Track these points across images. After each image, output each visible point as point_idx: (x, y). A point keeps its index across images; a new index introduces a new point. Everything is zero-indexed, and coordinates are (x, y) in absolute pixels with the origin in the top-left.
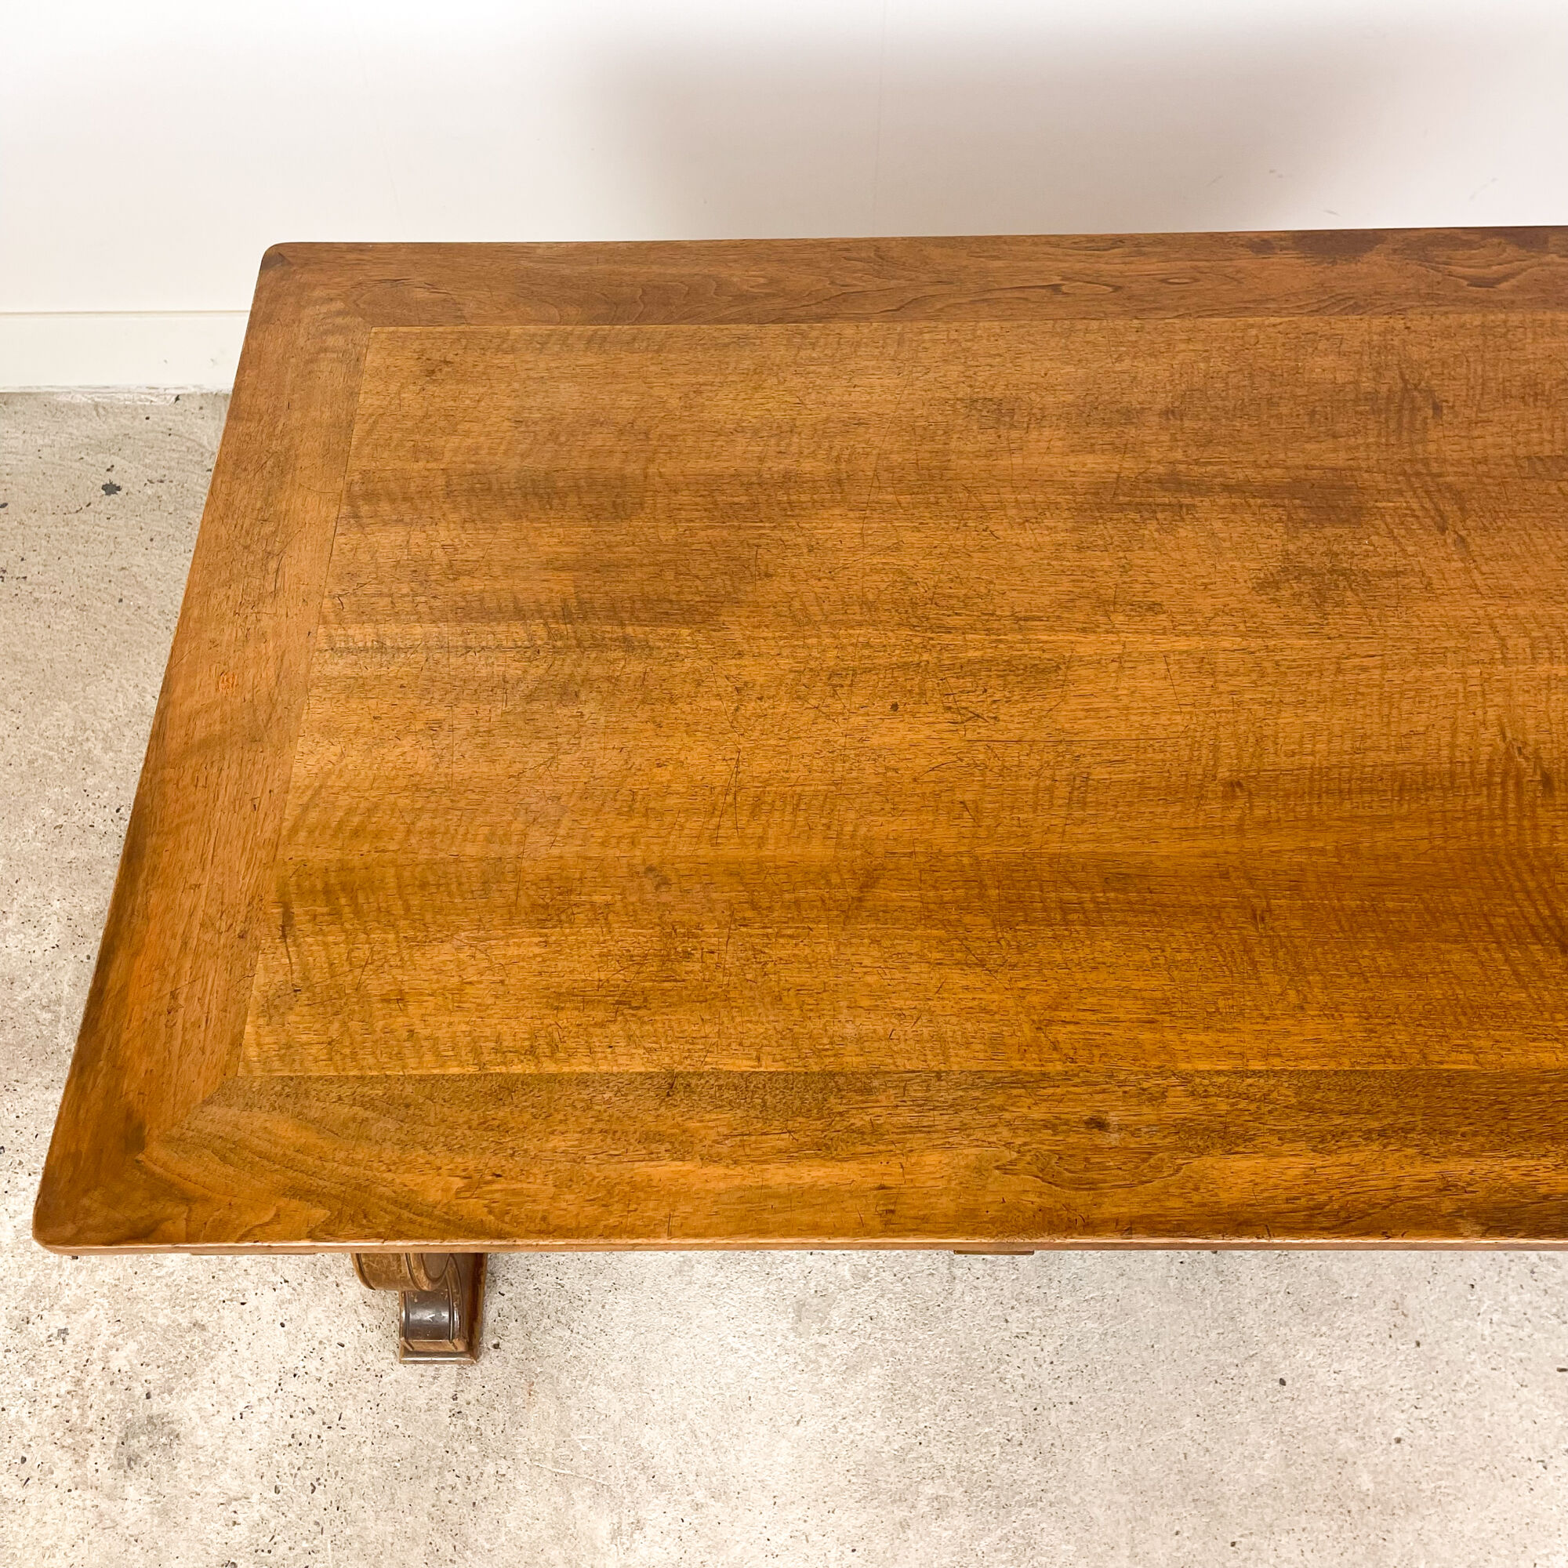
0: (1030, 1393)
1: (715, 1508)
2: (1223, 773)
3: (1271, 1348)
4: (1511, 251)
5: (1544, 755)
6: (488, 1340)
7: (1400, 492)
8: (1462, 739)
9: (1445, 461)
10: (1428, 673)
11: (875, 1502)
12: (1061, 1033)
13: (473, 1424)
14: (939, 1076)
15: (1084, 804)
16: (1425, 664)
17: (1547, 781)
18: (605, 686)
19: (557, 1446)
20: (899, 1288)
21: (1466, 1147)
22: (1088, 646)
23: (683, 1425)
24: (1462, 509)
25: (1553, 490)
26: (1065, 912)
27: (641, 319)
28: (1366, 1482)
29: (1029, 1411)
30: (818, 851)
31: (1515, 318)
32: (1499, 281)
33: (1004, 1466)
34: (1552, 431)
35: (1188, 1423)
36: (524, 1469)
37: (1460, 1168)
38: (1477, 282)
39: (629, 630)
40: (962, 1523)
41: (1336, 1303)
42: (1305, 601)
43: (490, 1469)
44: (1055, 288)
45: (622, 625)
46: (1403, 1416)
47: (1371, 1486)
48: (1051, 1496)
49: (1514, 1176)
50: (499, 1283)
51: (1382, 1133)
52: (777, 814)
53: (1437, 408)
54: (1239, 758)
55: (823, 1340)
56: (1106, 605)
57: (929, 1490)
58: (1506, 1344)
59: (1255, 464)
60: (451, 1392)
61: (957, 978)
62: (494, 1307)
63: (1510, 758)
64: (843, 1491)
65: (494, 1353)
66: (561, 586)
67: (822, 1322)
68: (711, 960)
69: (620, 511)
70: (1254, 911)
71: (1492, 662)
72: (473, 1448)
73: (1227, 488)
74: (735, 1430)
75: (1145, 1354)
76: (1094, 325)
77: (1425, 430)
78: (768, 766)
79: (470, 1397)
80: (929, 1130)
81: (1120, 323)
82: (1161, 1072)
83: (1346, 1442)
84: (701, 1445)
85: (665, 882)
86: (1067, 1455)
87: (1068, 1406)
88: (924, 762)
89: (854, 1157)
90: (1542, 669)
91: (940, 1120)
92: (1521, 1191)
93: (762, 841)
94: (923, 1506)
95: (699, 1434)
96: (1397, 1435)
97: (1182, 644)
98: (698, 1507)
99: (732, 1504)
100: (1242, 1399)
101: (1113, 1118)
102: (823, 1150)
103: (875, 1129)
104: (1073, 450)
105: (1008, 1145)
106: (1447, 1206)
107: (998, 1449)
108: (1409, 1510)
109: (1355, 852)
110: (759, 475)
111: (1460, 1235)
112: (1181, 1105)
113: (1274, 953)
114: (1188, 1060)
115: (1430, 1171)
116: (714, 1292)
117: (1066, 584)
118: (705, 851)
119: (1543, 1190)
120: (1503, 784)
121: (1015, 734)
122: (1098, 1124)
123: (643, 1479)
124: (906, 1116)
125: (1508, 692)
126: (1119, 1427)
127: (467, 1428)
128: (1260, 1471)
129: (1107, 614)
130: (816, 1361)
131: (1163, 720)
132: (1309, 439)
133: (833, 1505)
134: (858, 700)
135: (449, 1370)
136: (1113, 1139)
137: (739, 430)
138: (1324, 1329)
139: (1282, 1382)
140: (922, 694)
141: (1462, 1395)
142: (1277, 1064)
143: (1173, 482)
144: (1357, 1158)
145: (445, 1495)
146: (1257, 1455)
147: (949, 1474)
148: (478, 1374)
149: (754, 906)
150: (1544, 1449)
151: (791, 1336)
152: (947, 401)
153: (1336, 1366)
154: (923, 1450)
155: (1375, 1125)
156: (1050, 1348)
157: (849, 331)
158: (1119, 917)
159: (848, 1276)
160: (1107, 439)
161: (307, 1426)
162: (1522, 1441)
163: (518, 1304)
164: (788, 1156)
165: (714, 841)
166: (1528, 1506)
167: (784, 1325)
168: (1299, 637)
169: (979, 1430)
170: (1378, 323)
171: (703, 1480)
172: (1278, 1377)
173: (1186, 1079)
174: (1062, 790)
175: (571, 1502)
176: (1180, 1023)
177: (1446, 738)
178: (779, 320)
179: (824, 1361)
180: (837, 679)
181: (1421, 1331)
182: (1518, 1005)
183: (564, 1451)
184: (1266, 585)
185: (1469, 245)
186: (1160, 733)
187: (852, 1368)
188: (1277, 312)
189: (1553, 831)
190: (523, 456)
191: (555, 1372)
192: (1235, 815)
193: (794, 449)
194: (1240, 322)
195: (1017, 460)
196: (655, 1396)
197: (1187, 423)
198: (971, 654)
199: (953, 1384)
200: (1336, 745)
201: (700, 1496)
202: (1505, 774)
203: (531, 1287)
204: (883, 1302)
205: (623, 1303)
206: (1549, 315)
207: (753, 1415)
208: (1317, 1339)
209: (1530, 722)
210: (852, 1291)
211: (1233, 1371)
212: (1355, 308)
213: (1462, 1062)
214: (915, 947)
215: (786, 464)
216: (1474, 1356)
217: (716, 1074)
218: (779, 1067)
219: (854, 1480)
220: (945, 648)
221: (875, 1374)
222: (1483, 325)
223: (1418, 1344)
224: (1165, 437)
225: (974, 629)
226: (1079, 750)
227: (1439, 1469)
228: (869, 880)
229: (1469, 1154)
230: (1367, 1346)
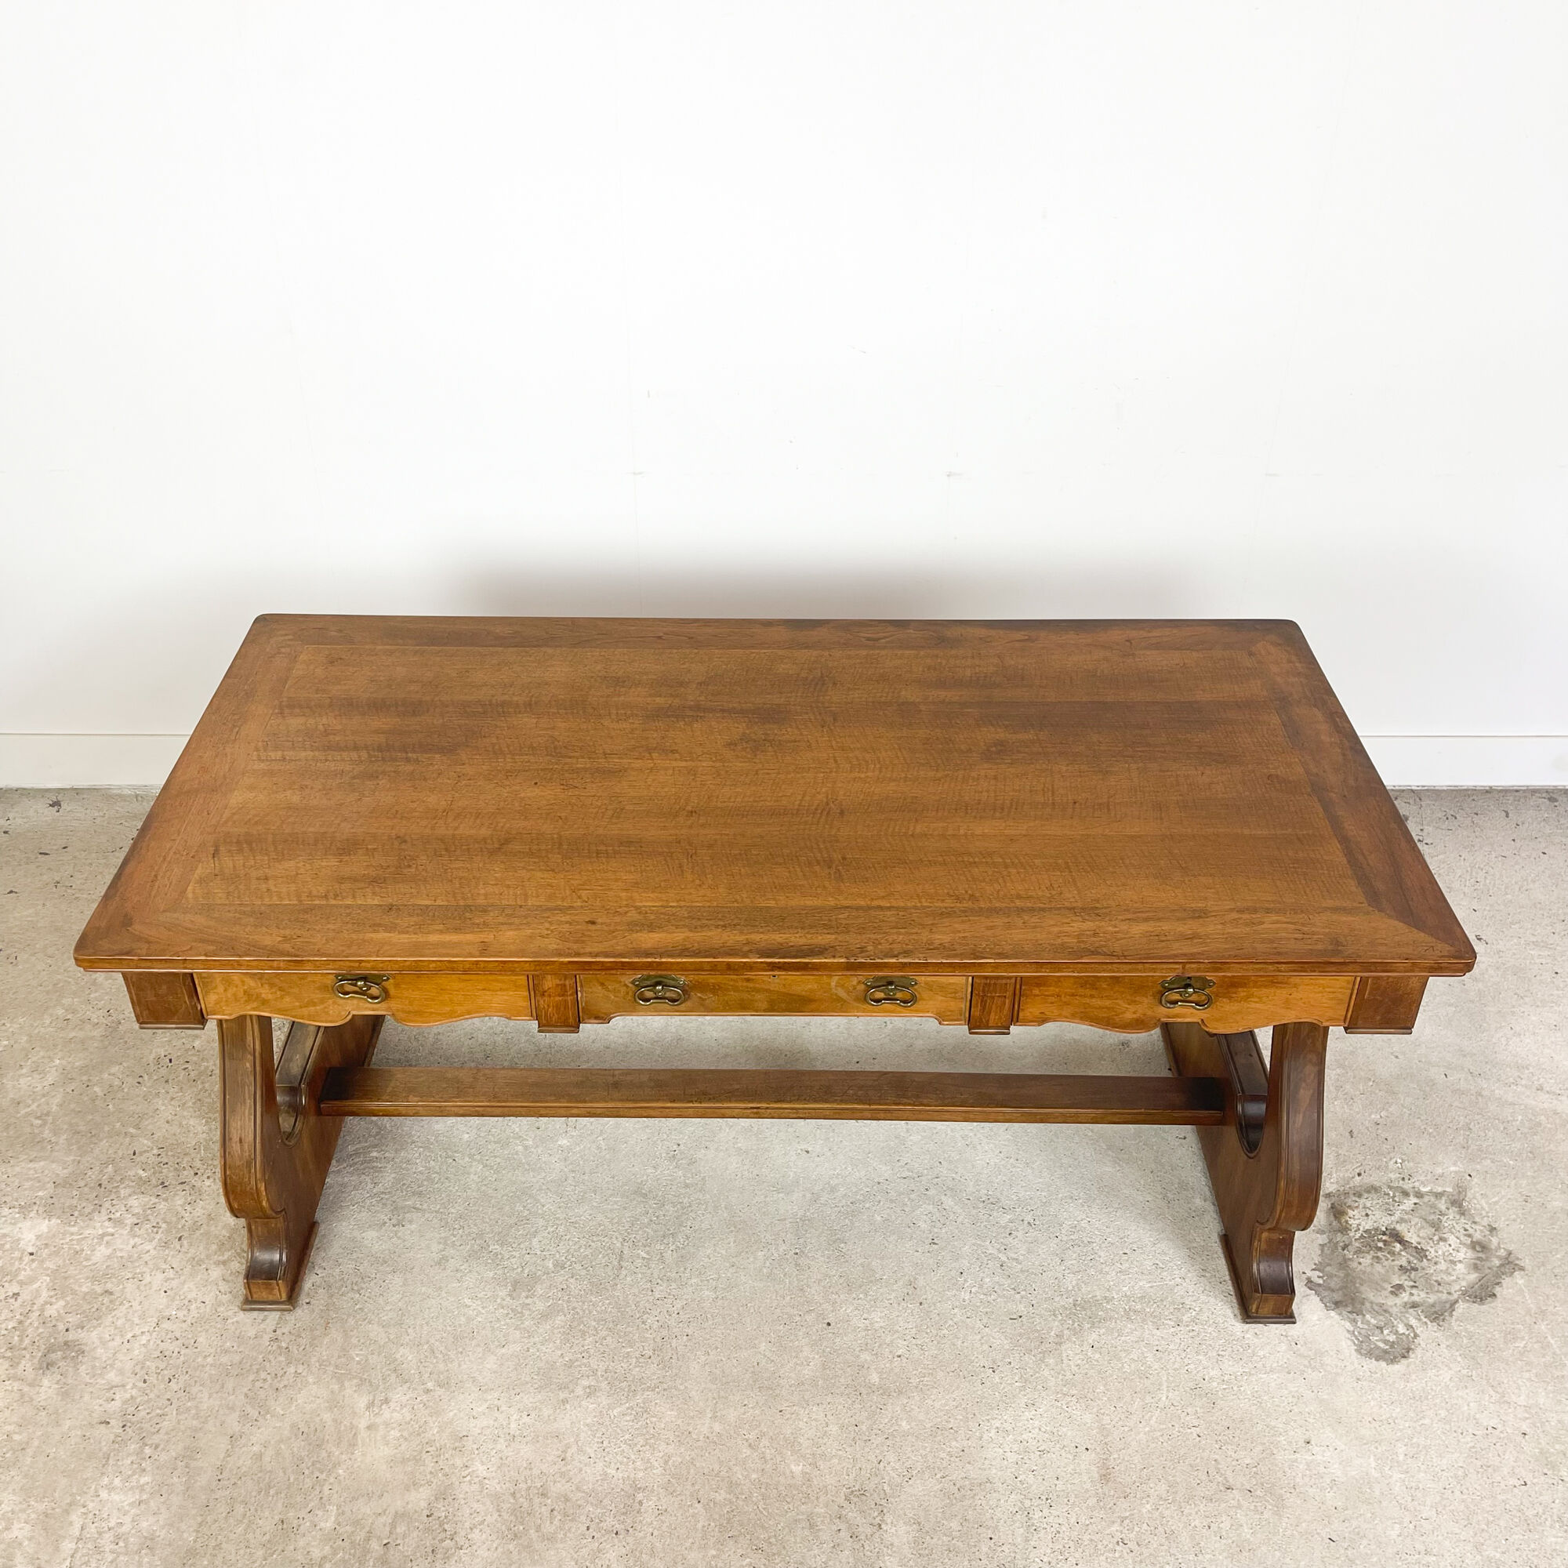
0: (661, 1330)
1: (440, 1392)
2: (689, 808)
3: (824, 1306)
4: (891, 628)
5: (844, 803)
6: (303, 1299)
7: (807, 713)
8: (807, 798)
9: (832, 703)
10: (798, 776)
11: (548, 1390)
12: (584, 894)
13: (284, 1345)
14: (521, 906)
15: (618, 817)
16: (798, 773)
17: (842, 813)
18: (393, 774)
19: (339, 1357)
20: (584, 1272)
21: (761, 930)
22: (638, 764)
23: (426, 1347)
24: (834, 720)
25: (881, 713)
26: (598, 854)
27: (445, 644)
28: (875, 1378)
29: (659, 1339)
30: (484, 832)
31: (883, 652)
32: (879, 639)
33: (637, 1369)
34: (888, 693)
35: (763, 1346)
36: (314, 1370)
37: (756, 937)
38: (868, 639)
39: (410, 755)
40: (604, 1401)
41: (871, 1282)
42: (748, 750)
43: (292, 1370)
44: (660, 637)
45: (407, 753)
46: (905, 1343)
47: (877, 1380)
48: (665, 1386)
49: (780, 940)
50: (316, 1268)
51: (724, 926)
52: (467, 820)
53: (835, 684)
54: (698, 803)
55: (529, 1301)
56: (650, 750)
57: (585, 1382)
58: (978, 1304)
59: (740, 703)
60: (274, 1328)
61: (539, 874)
62: (309, 1282)
63: (827, 804)
64: (527, 1383)
65: (305, 1306)
66: (381, 739)
67: (529, 1291)
68: (420, 868)
69: (414, 714)
70: (688, 853)
71: (831, 772)
72: (282, 1358)
73: (723, 711)
74: (461, 1350)
75: (741, 1309)
76: (675, 651)
77: (827, 691)
78: (467, 803)
79: (285, 1330)
80: (510, 924)
81: (688, 651)
82: (627, 906)
83: (865, 1356)
84: (436, 1357)
85: (405, 841)
86: (680, 1363)
87: (685, 1337)
88: (545, 802)
89: (472, 932)
90: (853, 775)
91: (516, 921)
92: (781, 944)
93: (456, 828)
94: (579, 1391)
95: (436, 1352)
96: (899, 1354)
97: (684, 764)
98: (428, 1391)
99: (452, 1390)
100: (801, 1333)
101: (600, 920)
102: (457, 930)
103: (485, 924)
104: (650, 696)
105: (547, 929)
106: (746, 948)
107: (634, 1360)
108: (900, 1392)
109: (744, 836)
110: (490, 701)
111: (748, 958)
112: (633, 915)
113: (693, 868)
114: (641, 902)
115: (742, 938)
116: (459, 1275)
117: (633, 742)
118: (428, 831)
119: (792, 944)
120: (821, 813)
121: (593, 794)
122: (593, 923)
123: (394, 1376)
124: (501, 919)
125: (835, 782)
126: (717, 1348)
127: (280, 1347)
128: (806, 1372)
129: (650, 753)
130: (522, 1313)
131: (666, 790)
132: (769, 694)
133: (519, 1391)
134: (518, 781)
135: (274, 1316)
136: (598, 927)
137: (485, 685)
138: (861, 1296)
139: (829, 1324)
140: (551, 779)
141: (945, 1331)
142: (682, 904)
143: (698, 707)
144: (709, 934)
145: (258, 1384)
146: (805, 1363)
147: (599, 1373)
148: (293, 1318)
149: (446, 850)
150: (994, 1362)
151: (508, 1299)
152: (592, 677)
153: (865, 1316)
154: (585, 1361)
155: (722, 923)
156: (679, 1306)
157: (550, 651)
158: (623, 855)
159: (551, 1266)
160: (669, 692)
161: (170, 1347)
162: (980, 1357)
163: (326, 1279)
164: (441, 932)
165: (433, 828)
166: (979, 1393)
167: (503, 1293)
168: (741, 762)
169: (623, 1350)
170: (815, 653)
171: (435, 1376)
172: (826, 1321)
173: (637, 908)
174: (610, 813)
175: (342, 1387)
176: (640, 890)
177: (800, 798)
178: (516, 646)
179: (527, 1313)
180: (509, 774)
181: (924, 1297)
182: (803, 886)
183: (343, 1360)
184: (731, 745)
185: (871, 626)
186: (663, 794)
187: (545, 1316)
188: (768, 648)
189: (839, 830)
190: (371, 693)
191: (345, 1317)
192: (689, 822)
193: (511, 693)
194: (747, 652)
195: (622, 698)
196: (410, 1331)
197: (710, 687)
198: (579, 766)
199: (611, 1325)
200: (746, 799)
201: (430, 1385)
202: (824, 810)
203: (338, 1270)
204: (571, 1280)
205: (398, 1280)
206: (901, 652)
207: (474, 1343)
208: (856, 1301)
209: (841, 793)
210: (553, 1275)
211: (798, 1318)
212: (806, 648)
213: (772, 903)
214: (522, 865)
215: (506, 697)
216: (956, 1310)
217: (413, 905)
218: (446, 903)
219: (536, 1377)
220: (566, 764)
221: (559, 1320)
222: (867, 655)
223: (921, 1304)
224: (698, 692)
225: (583, 757)
226: (620, 799)
227: (924, 1371)
228: (507, 841)
229: (762, 933)
230: (888, 1305)
